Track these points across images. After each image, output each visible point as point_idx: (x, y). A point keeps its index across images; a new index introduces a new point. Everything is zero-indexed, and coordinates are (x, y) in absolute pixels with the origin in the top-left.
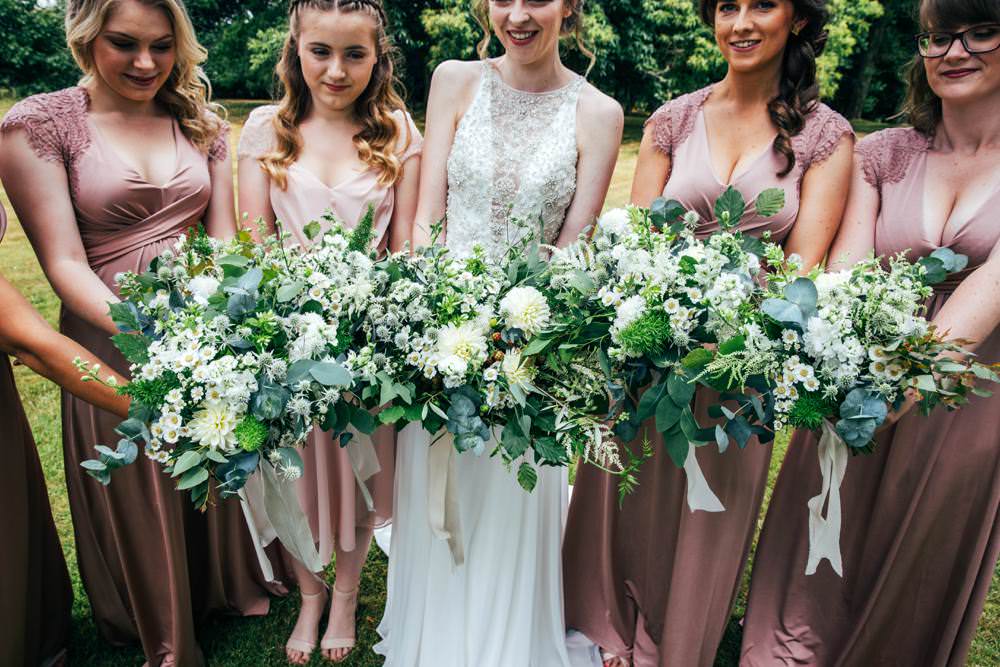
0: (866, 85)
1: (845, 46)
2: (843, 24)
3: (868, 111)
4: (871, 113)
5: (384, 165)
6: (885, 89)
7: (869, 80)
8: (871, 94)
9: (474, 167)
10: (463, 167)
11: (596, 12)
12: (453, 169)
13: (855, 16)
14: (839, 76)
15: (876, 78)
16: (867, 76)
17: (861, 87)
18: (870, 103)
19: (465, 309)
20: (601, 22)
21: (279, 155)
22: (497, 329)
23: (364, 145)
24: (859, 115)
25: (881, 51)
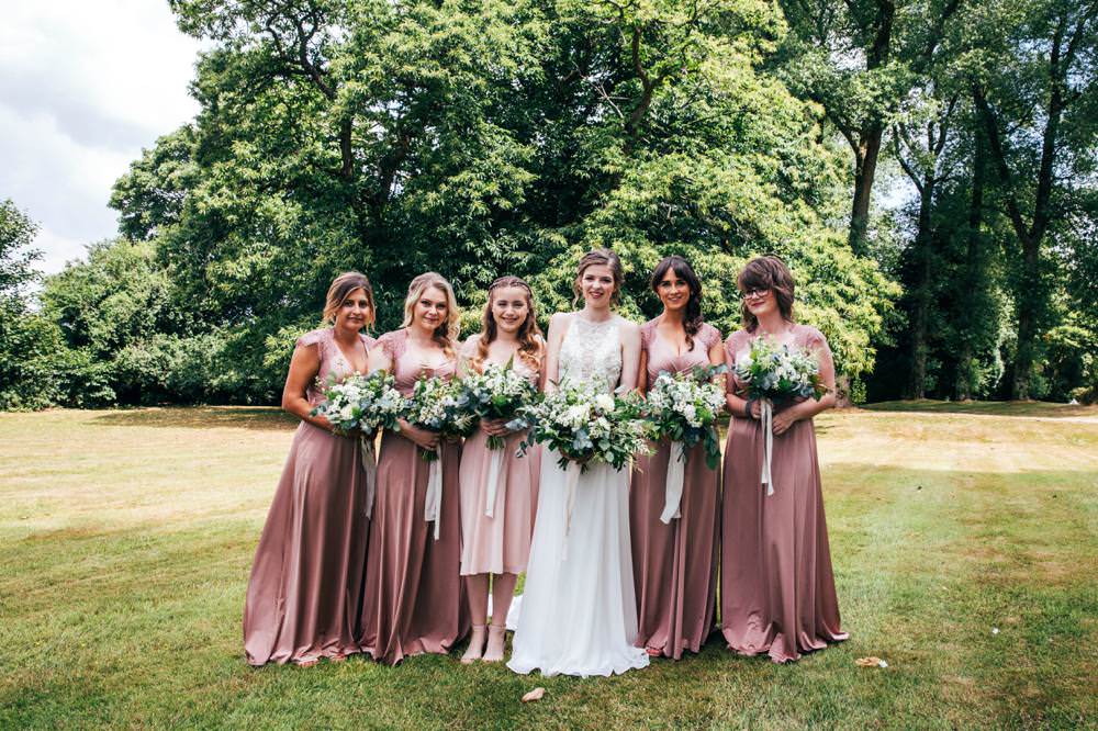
0: (922, 363)
1: (873, 323)
2: (867, 304)
3: (929, 389)
4: (932, 392)
5: (534, 362)
6: (942, 366)
7: (924, 359)
8: (931, 372)
9: (572, 355)
10: (567, 355)
11: (628, 303)
12: (562, 357)
13: (878, 296)
14: (873, 351)
15: (931, 356)
16: (921, 355)
17: (919, 366)
18: (931, 381)
19: (579, 400)
20: (634, 312)
21: (479, 358)
22: (592, 409)
23: (523, 353)
24: (922, 394)
25: (928, 330)
